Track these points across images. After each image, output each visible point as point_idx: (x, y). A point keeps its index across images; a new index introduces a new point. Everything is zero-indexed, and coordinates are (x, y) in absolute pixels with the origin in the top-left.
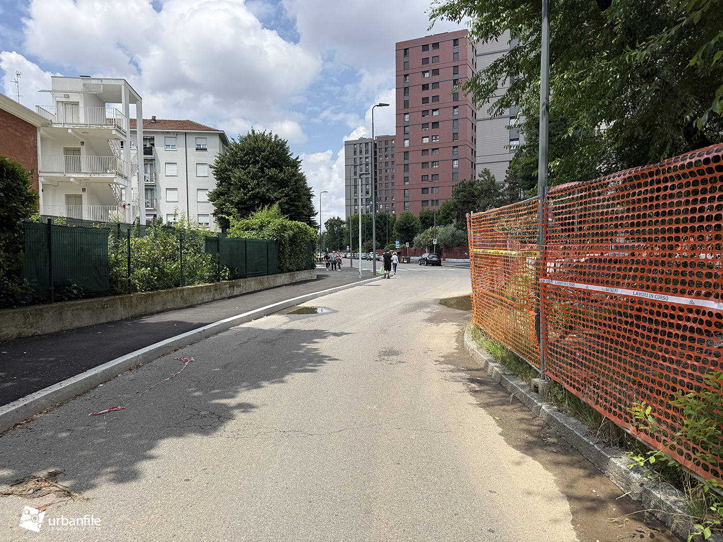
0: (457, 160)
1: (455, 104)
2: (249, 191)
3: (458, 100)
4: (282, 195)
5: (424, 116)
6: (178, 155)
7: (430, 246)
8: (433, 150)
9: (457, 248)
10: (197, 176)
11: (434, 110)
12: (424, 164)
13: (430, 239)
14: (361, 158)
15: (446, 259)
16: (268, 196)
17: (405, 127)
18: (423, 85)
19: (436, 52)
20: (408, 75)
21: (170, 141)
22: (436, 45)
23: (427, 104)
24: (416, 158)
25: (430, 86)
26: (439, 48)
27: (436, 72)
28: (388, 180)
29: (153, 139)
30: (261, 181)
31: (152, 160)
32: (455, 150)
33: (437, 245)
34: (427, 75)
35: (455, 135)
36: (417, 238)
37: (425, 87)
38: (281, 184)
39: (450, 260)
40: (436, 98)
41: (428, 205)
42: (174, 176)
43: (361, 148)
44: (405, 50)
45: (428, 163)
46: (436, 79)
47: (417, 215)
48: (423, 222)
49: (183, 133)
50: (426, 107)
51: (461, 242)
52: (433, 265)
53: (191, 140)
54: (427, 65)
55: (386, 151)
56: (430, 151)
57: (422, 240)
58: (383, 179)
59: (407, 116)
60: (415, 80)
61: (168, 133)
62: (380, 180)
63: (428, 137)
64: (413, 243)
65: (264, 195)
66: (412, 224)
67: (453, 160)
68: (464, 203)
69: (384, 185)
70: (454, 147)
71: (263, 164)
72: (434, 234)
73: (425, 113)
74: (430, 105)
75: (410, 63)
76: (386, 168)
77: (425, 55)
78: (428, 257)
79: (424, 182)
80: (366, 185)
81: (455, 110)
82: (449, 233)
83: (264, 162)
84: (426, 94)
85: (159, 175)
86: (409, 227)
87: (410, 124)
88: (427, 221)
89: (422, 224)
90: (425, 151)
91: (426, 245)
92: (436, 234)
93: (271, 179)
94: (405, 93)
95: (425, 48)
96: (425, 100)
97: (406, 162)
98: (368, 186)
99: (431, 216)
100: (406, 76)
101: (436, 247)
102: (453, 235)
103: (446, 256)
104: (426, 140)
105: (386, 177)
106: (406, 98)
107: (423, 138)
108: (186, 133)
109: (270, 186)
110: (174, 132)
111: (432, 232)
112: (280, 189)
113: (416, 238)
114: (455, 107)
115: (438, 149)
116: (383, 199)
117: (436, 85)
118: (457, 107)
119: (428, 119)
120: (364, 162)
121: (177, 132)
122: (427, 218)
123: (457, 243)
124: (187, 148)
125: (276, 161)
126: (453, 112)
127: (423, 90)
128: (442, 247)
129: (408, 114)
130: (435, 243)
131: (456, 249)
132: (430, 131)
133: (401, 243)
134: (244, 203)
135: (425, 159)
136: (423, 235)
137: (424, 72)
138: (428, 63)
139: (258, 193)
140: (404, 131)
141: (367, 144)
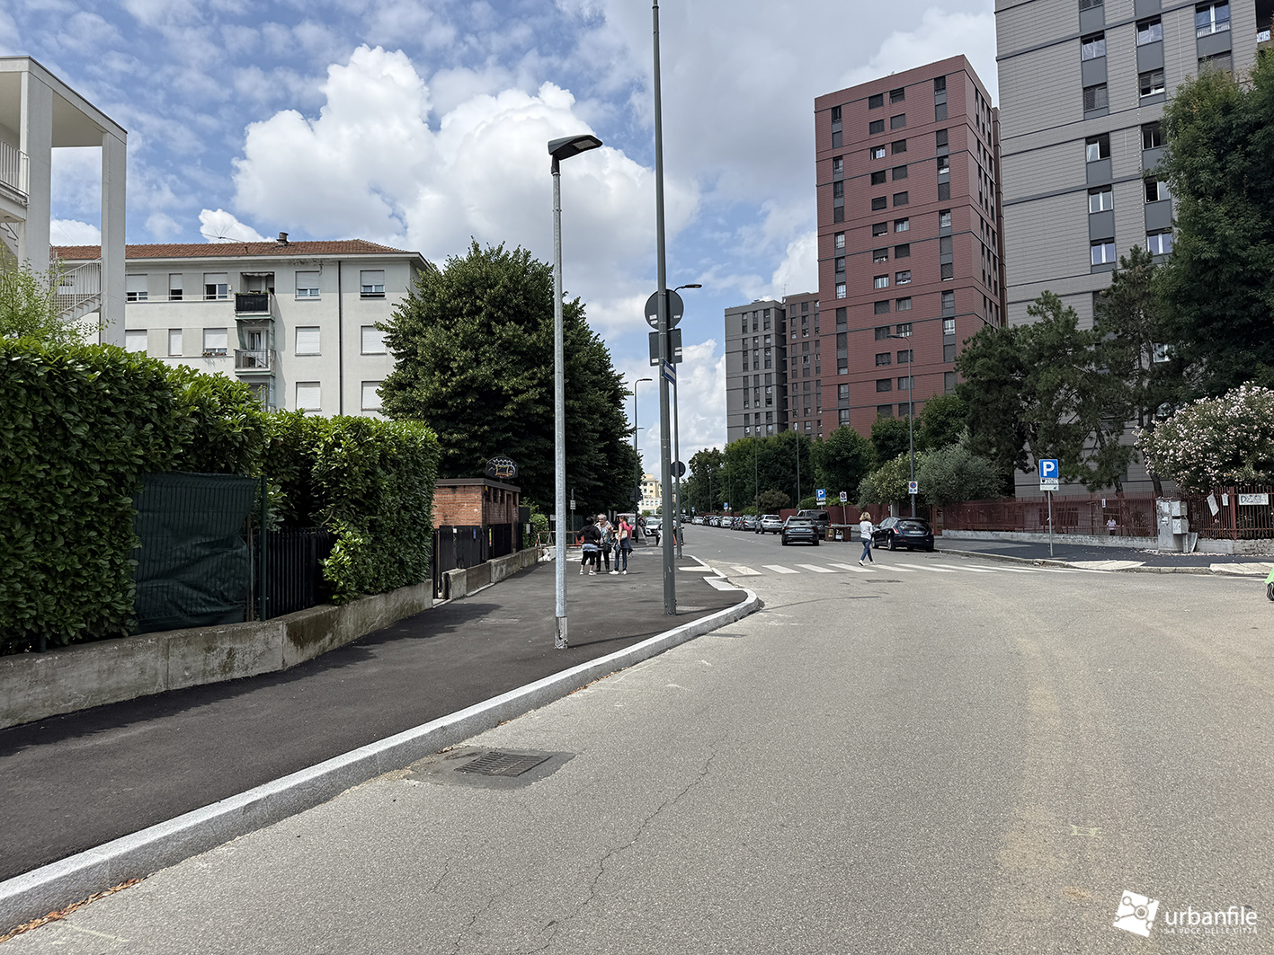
0: (952, 318)
1: (943, 205)
2: (453, 375)
3: (949, 198)
4: (530, 383)
5: (877, 235)
6: (323, 308)
7: (900, 501)
8: (899, 300)
9: (971, 504)
10: (362, 354)
11: (897, 222)
12: (880, 331)
13: (901, 483)
14: (754, 338)
15: (945, 532)
16: (496, 385)
17: (837, 259)
18: (872, 174)
19: (899, 107)
20: (840, 157)
21: (307, 281)
22: (898, 94)
23: (884, 210)
24: (863, 318)
25: (889, 174)
26: (904, 98)
27: (899, 146)
28: (809, 376)
29: (270, 278)
30: (484, 353)
31: (266, 321)
32: (949, 298)
33: (918, 497)
34: (881, 154)
35: (946, 268)
36: (869, 482)
37: (877, 178)
38: (531, 360)
39: (953, 533)
40: (901, 198)
41: (890, 414)
42: (314, 355)
43: (755, 319)
44: (834, 109)
45: (888, 328)
46: (900, 159)
47: (865, 434)
48: (881, 447)
49: (333, 261)
50: (881, 216)
51: (982, 489)
52: (911, 549)
53: (351, 276)
54: (882, 134)
55: (804, 321)
56: (893, 303)
57: (880, 485)
58: (800, 374)
59: (841, 239)
60: (857, 167)
61: (302, 262)
62: (794, 376)
63: (886, 276)
64: (859, 495)
65: (489, 385)
66: (855, 451)
67: (945, 319)
68: (989, 386)
69: (801, 386)
70: (945, 293)
71: (490, 316)
72: (908, 471)
73: (878, 228)
74: (890, 214)
75: (845, 134)
76: (806, 353)
77: (876, 114)
78: (897, 527)
79: (881, 367)
80: (767, 387)
81: (944, 218)
82: (950, 465)
83: (493, 310)
84: (880, 190)
85: (282, 353)
86: (848, 458)
87: (848, 252)
88: (891, 444)
89: (879, 452)
90: (881, 305)
91: (889, 498)
92: (914, 470)
93: (507, 347)
94: (835, 194)
95: (875, 100)
96: (879, 203)
97: (842, 329)
98: (769, 389)
99: (899, 433)
100: (836, 159)
101: (916, 501)
102: (960, 471)
103: (945, 523)
104: (883, 283)
105: (806, 371)
106: (839, 203)
107: (876, 278)
108: (340, 262)
109: (503, 363)
110: (315, 260)
111: (905, 466)
112: (527, 370)
113: (864, 483)
114: (942, 213)
115: (909, 298)
116: (800, 412)
117: (900, 171)
118: (948, 211)
119: (884, 240)
120: (761, 345)
121: (322, 260)
122: (890, 438)
123: (973, 491)
124: (344, 295)
125: (523, 308)
126: (940, 223)
127: (873, 184)
128: (931, 502)
129: (842, 233)
130: (914, 491)
131: (970, 506)
132: (892, 263)
133: (830, 494)
134: (442, 405)
135: (883, 319)
136: (880, 473)
137: (874, 150)
138: (883, 130)
139: (473, 379)
140: (837, 268)
141: (767, 311)
